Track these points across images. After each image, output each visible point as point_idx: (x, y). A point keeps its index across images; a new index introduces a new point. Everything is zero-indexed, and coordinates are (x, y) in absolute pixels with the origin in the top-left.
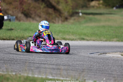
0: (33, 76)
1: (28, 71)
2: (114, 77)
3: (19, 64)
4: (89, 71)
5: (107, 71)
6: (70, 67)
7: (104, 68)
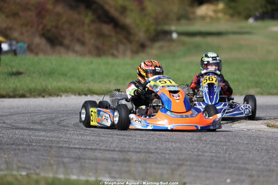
0: (67, 177)
1: (55, 167)
2: (251, 176)
3: (35, 150)
4: (193, 163)
5: (234, 163)
6: (151, 155)
7: (227, 155)
